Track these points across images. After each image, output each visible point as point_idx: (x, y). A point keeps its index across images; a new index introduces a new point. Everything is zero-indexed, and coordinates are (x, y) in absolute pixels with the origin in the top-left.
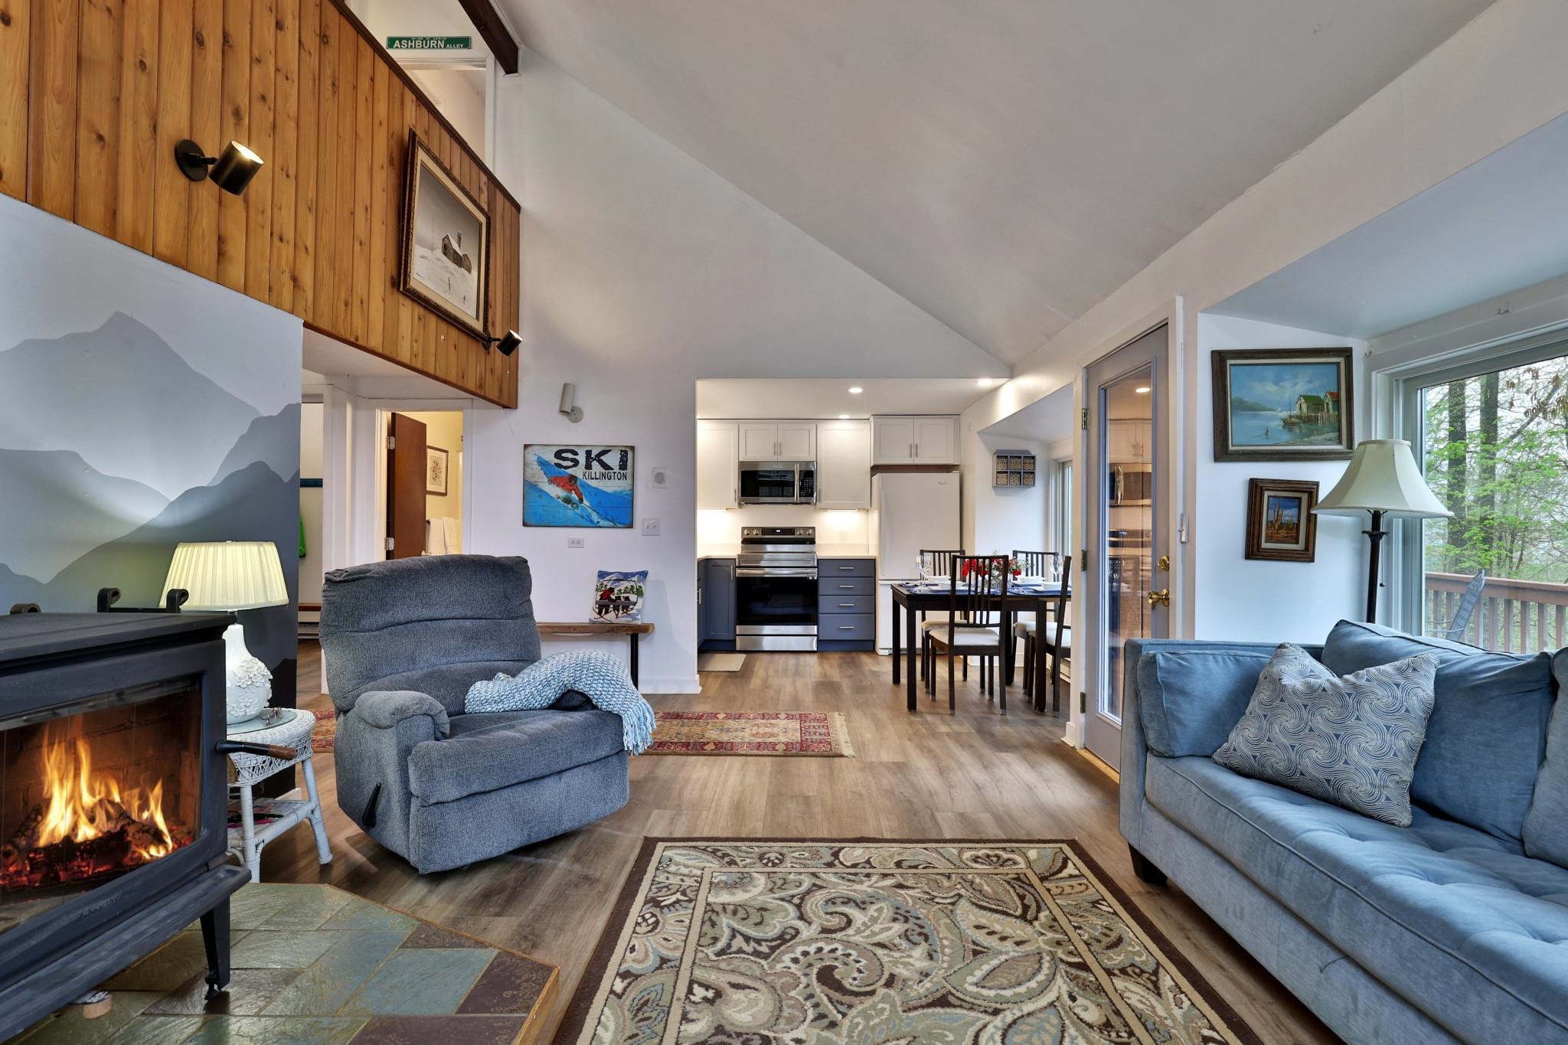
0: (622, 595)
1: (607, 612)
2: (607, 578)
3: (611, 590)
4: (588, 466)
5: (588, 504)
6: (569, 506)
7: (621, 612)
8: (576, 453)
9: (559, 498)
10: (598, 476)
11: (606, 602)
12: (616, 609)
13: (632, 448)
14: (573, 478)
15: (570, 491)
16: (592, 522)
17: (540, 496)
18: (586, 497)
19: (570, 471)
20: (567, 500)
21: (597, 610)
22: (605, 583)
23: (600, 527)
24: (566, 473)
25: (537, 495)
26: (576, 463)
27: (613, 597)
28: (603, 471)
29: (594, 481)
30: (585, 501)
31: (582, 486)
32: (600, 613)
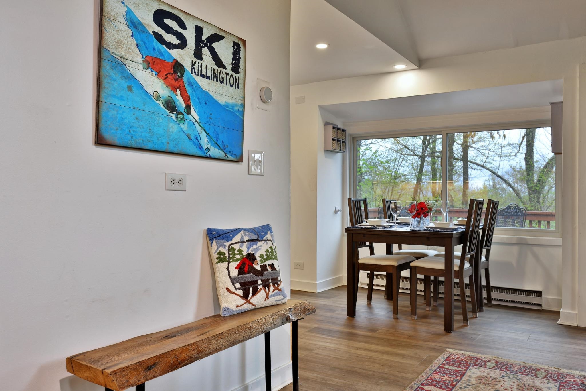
0: (267, 263)
1: (255, 293)
2: (237, 239)
3: (251, 257)
4: (198, 55)
5: (197, 118)
6: (173, 115)
7: (272, 288)
8: (182, 25)
9: (158, 98)
10: (209, 75)
11: (249, 277)
12: (266, 285)
13: (244, 42)
14: (178, 67)
15: (174, 88)
16: (200, 147)
17: (130, 88)
18: (195, 106)
19: (175, 53)
20: (171, 106)
21: (241, 292)
22: (237, 247)
23: (210, 158)
24: (170, 55)
25: (125, 84)
26: (183, 44)
27: (258, 267)
28: (215, 67)
29: (204, 80)
30: (193, 112)
31: (190, 84)
32: (245, 297)
